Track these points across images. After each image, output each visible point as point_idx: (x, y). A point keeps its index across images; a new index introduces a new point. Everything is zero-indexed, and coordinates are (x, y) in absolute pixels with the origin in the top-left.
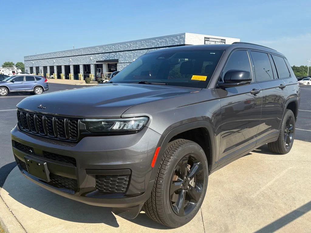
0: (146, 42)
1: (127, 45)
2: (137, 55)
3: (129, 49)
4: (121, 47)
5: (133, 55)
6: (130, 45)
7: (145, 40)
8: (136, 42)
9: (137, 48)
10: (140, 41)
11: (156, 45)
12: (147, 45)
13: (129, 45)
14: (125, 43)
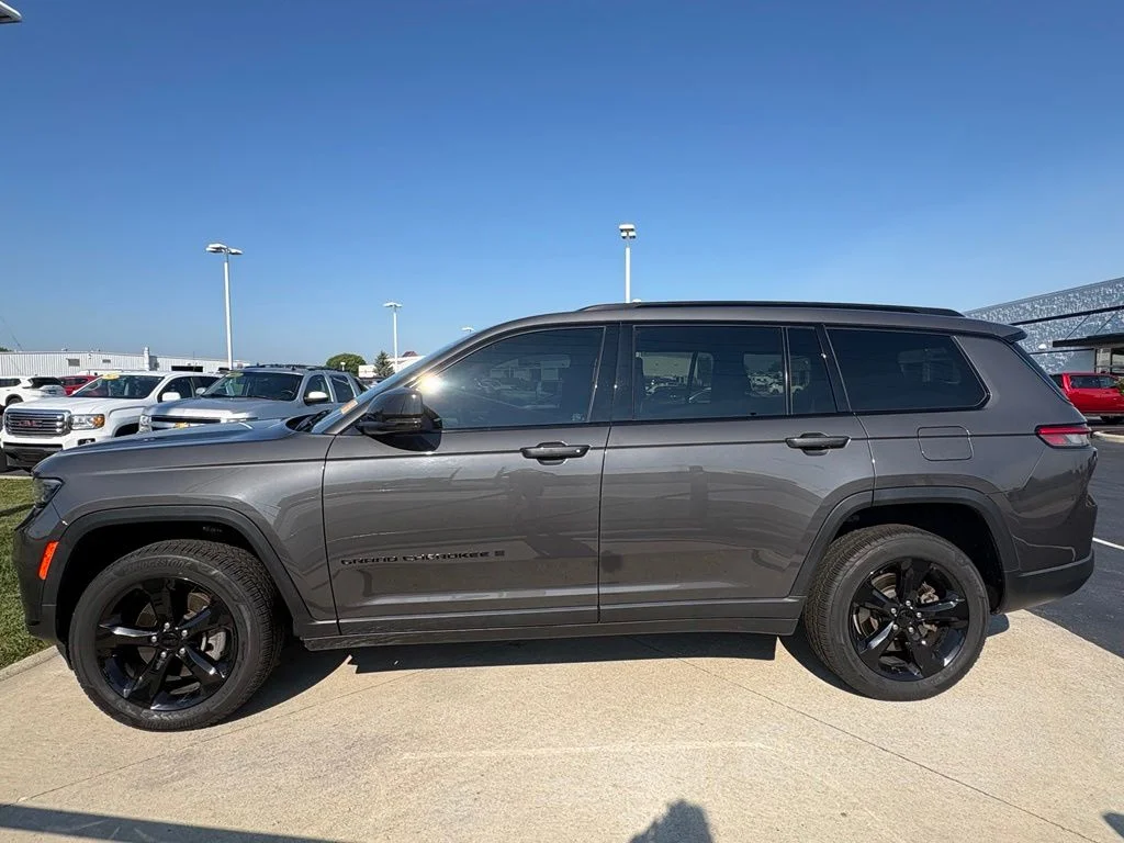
0: (1084, 295)
1: (1024, 308)
2: (1051, 332)
3: (1029, 319)
4: (1005, 315)
5: (1040, 334)
6: (1033, 307)
7: (1082, 290)
8: (1050, 298)
9: (1053, 315)
10: (1065, 293)
11: (1116, 302)
12: (1085, 304)
13: (1028, 307)
14: (1016, 304)
